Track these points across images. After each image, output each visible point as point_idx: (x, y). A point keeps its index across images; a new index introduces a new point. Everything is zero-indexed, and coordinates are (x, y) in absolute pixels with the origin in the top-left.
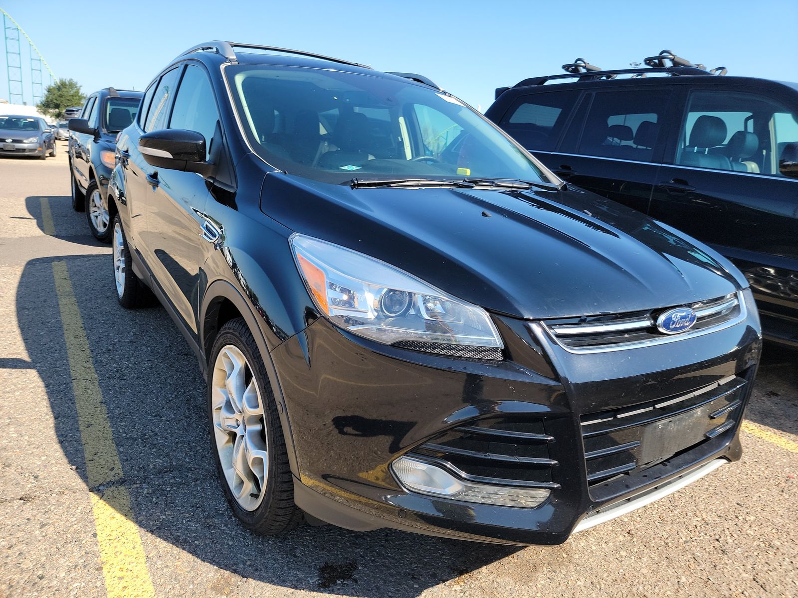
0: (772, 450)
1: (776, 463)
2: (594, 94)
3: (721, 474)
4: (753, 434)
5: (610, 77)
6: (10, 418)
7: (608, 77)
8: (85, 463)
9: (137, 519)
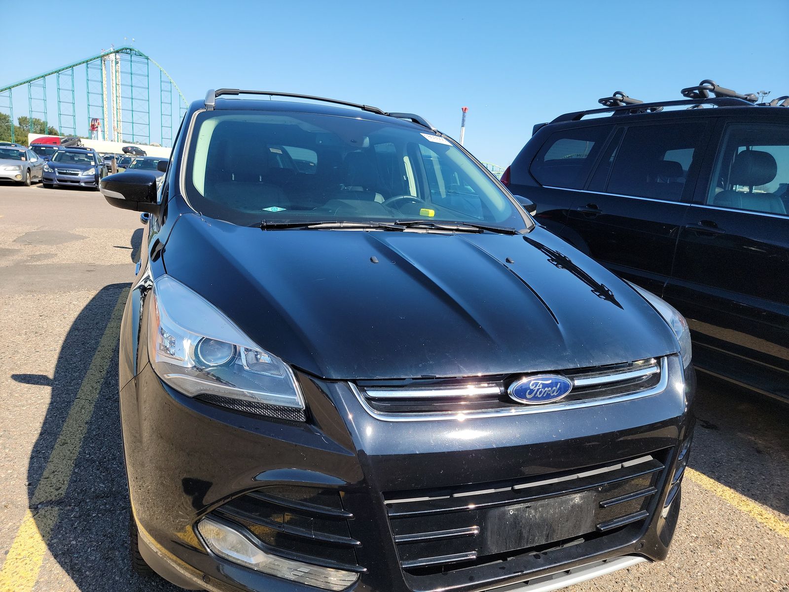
0: (782, 546)
1: (780, 564)
2: (626, 128)
3: (698, 570)
4: (765, 524)
5: (655, 109)
6: (5, 431)
7: (652, 110)
8: (40, 480)
9: (50, 541)
